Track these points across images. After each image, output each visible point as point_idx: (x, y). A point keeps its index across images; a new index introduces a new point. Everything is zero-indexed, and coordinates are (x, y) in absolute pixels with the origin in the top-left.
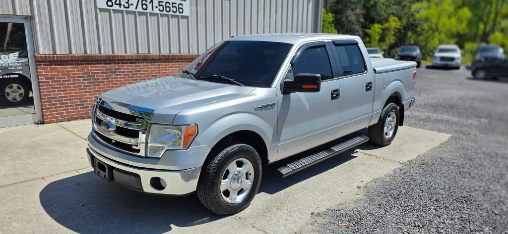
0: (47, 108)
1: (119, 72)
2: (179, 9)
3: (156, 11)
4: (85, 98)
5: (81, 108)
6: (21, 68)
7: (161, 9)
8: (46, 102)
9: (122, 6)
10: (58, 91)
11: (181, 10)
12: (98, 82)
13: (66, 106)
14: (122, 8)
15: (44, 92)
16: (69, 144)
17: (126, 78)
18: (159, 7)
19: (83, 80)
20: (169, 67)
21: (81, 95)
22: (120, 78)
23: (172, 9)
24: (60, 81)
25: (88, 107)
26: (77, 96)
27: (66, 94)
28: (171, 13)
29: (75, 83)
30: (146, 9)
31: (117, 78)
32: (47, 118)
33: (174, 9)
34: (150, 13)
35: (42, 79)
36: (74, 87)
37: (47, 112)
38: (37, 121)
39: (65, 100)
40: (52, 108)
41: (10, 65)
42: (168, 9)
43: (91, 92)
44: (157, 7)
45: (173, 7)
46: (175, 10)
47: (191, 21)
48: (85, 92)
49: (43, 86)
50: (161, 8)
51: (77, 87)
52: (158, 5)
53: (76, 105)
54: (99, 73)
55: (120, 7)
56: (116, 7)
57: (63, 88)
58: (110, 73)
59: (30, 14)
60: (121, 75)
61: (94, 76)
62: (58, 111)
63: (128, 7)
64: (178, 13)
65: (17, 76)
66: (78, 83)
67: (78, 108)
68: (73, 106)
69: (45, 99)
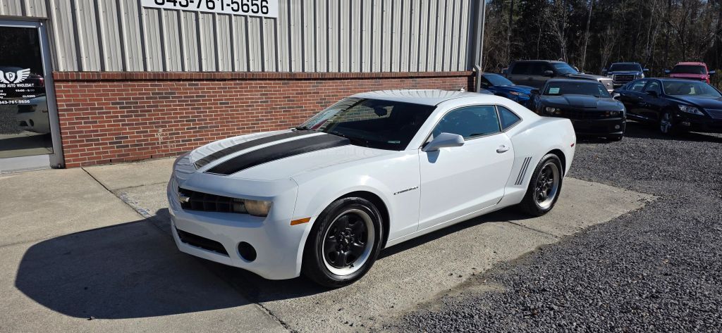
0: (69, 147)
1: (173, 98)
2: (262, 7)
3: (228, 10)
4: (123, 133)
5: (117, 147)
6: (33, 90)
7: (236, 8)
8: (67, 137)
9: (178, 4)
10: (85, 123)
11: (265, 10)
12: (141, 111)
13: (95, 145)
14: (178, 7)
15: (65, 124)
16: (86, 196)
17: (182, 105)
18: (232, 6)
19: (120, 108)
20: (245, 91)
21: (118, 129)
22: (174, 106)
23: (251, 7)
24: (87, 109)
25: (128, 146)
26: (111, 130)
27: (96, 127)
28: (250, 13)
29: (110, 113)
30: (213, 8)
31: (170, 106)
32: (69, 161)
33: (255, 8)
34: (218, 14)
35: (62, 106)
36: (107, 117)
37: (69, 152)
38: (55, 164)
39: (95, 136)
40: (76, 146)
41: (18, 85)
42: (245, 8)
43: (132, 124)
44: (228, 5)
45: (253, 5)
46: (255, 10)
47: (281, 24)
48: (123, 125)
49: (64, 115)
50: (235, 6)
51: (112, 117)
52: (230, 3)
53: (110, 143)
54: (143, 98)
55: (175, 5)
56: (169, 5)
57: (92, 118)
58: (160, 98)
59: (45, 16)
60: (175, 101)
61: (137, 103)
62: (84, 150)
63: (187, 6)
64: (260, 14)
65: (28, 101)
66: (114, 112)
67: (113, 147)
68: (106, 144)
69: (66, 133)
